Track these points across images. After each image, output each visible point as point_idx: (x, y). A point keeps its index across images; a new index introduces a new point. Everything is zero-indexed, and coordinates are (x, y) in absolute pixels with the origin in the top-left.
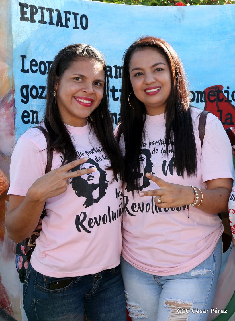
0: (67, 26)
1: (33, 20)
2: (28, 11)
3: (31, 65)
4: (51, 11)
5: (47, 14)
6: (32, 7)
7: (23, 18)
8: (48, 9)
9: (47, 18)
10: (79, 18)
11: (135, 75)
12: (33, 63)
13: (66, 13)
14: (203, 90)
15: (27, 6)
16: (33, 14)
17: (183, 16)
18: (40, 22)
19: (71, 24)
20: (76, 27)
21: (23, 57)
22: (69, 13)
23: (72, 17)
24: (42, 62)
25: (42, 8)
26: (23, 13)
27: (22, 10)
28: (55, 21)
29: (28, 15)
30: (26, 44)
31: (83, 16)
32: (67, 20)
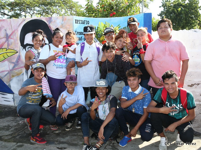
0: (85, 24)
1: (78, 23)
2: (77, 21)
3: (77, 33)
4: (81, 21)
5: (80, 21)
6: (78, 20)
7: (76, 23)
8: (81, 20)
9: (80, 23)
10: (87, 22)
12: (78, 32)
13: (84, 21)
15: (76, 20)
16: (78, 22)
17: (111, 20)
18: (79, 23)
19: (86, 23)
21: (76, 31)
22: (85, 21)
23: (86, 22)
24: (79, 32)
25: (79, 20)
26: (76, 22)
27: (76, 21)
28: (82, 23)
29: (77, 22)
30: (76, 29)
31: (88, 21)
32: (85, 22)
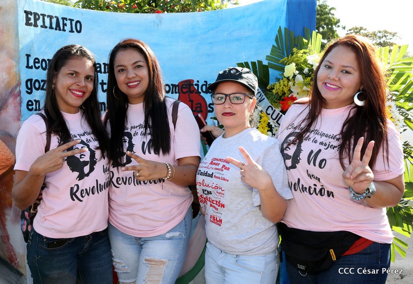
0: (64, 30)
1: (36, 25)
2: (32, 17)
3: (35, 62)
4: (51, 17)
5: (47, 20)
6: (35, 14)
7: (28, 23)
8: (49, 16)
9: (47, 23)
10: (74, 23)
11: (119, 71)
12: (36, 60)
13: (63, 19)
14: (177, 84)
15: (31, 13)
16: (36, 20)
17: (160, 22)
18: (42, 27)
19: (68, 28)
20: (72, 31)
21: (28, 56)
22: (66, 19)
23: (68, 23)
24: (43, 60)
25: (44, 15)
26: (28, 19)
27: (27, 16)
28: (54, 26)
29: (32, 21)
30: (30, 45)
31: (78, 22)
32: (65, 25)
